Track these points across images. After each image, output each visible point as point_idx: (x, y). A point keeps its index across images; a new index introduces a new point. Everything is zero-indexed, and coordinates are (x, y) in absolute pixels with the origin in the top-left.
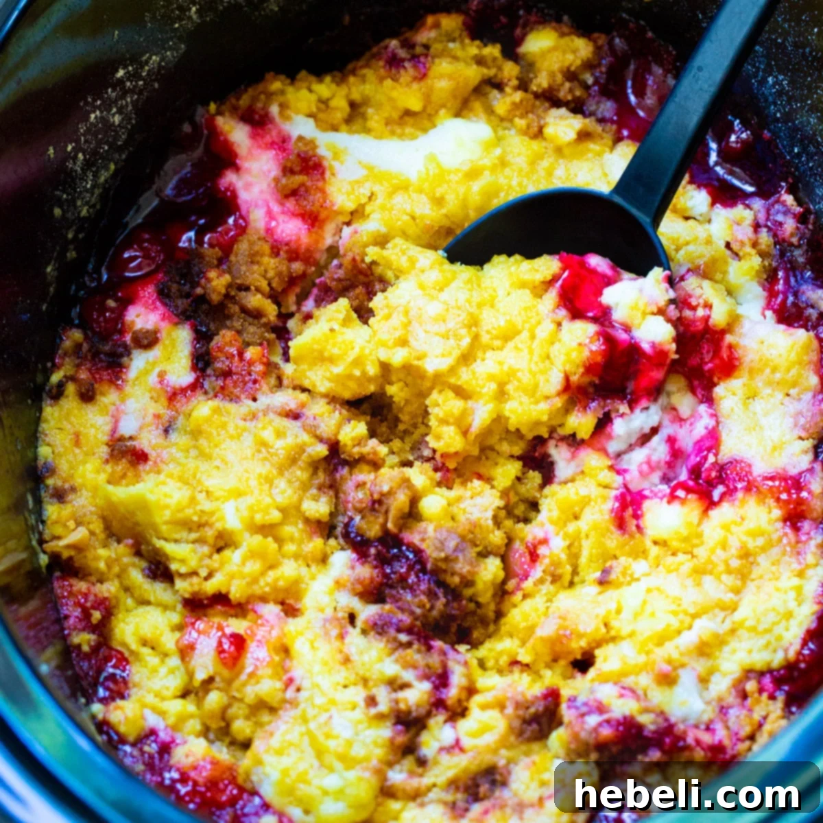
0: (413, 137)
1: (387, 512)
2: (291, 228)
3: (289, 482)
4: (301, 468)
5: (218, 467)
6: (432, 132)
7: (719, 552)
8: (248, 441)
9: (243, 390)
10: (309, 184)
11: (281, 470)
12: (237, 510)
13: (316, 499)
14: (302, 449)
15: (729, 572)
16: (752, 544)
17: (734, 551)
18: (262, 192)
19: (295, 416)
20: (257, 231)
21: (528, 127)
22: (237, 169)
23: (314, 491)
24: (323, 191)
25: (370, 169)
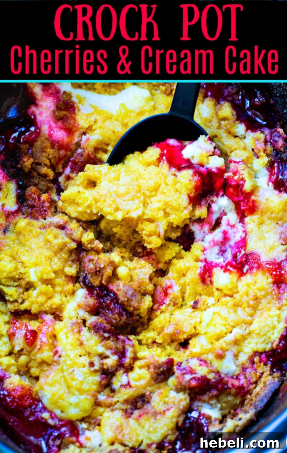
0: (115, 94)
1: (102, 276)
2: (59, 134)
3: (59, 259)
4: (64, 253)
5: (28, 251)
6: (123, 91)
7: (245, 297)
8: (42, 239)
9: (40, 215)
10: (68, 115)
11: (56, 253)
12: (36, 272)
13: (71, 266)
14: (65, 245)
15: (249, 307)
16: (259, 294)
17: (251, 297)
18: (47, 117)
19: (62, 227)
20: (45, 135)
21: (166, 90)
22: (36, 105)
23: (70, 263)
24: (74, 119)
25: (95, 108)
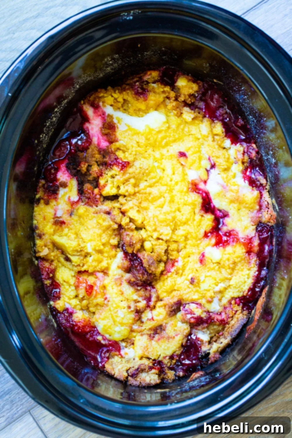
0: (142, 116)
1: (134, 248)
2: (104, 144)
3: (106, 235)
4: (110, 231)
5: (85, 229)
6: (148, 115)
7: (227, 262)
8: (95, 221)
9: (94, 203)
10: (111, 133)
11: (104, 231)
12: (91, 246)
13: (114, 239)
14: (110, 226)
15: (229, 268)
16: (237, 260)
17: (231, 262)
18: (96, 132)
19: (108, 213)
20: (94, 145)
21: (177, 113)
22: (89, 123)
23: (114, 236)
24: (115, 135)
25: (128, 126)
